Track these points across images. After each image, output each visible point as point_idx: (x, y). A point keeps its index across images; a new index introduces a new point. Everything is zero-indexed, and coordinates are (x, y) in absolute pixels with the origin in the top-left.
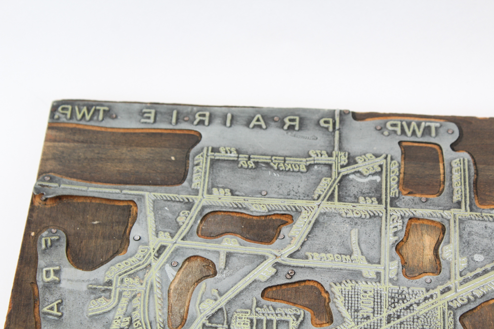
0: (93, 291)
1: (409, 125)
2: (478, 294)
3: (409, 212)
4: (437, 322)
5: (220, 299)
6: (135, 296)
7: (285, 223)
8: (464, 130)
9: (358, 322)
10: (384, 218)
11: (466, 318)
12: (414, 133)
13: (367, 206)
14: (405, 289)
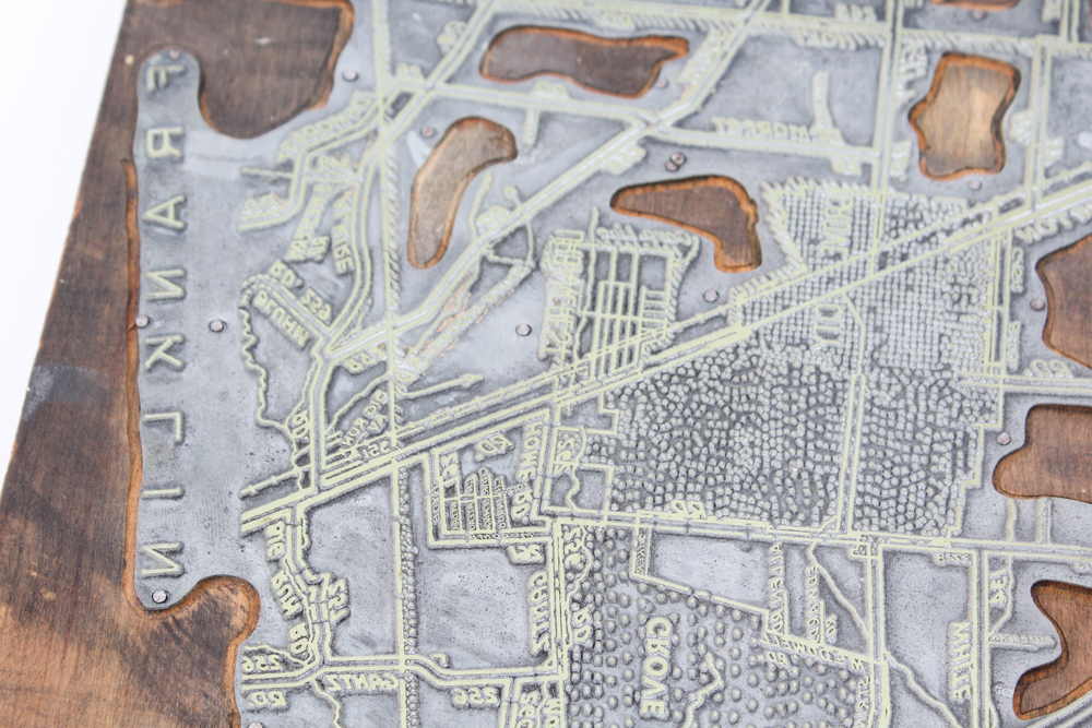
0: (251, 180)
2: (1082, 215)
3: (943, 40)
4: (987, 270)
5: (520, 207)
6: (340, 195)
7: (670, 56)
9: (814, 266)
10: (887, 52)
11: (1051, 265)
13: (855, 23)
14: (923, 200)
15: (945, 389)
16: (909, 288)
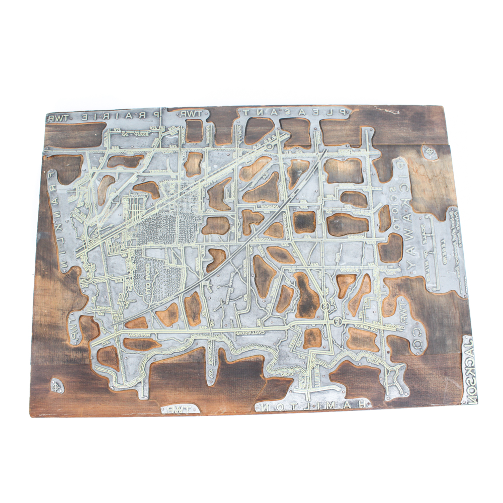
0: (69, 193)
1: (189, 112)
2: (215, 181)
3: (189, 150)
4: (199, 193)
5: (117, 192)
6: (85, 194)
7: (141, 158)
8: (212, 112)
9: (169, 196)
10: (179, 153)
11: (210, 191)
12: (192, 115)
13: (173, 148)
14: (187, 181)
15: (193, 216)
16: (186, 198)
